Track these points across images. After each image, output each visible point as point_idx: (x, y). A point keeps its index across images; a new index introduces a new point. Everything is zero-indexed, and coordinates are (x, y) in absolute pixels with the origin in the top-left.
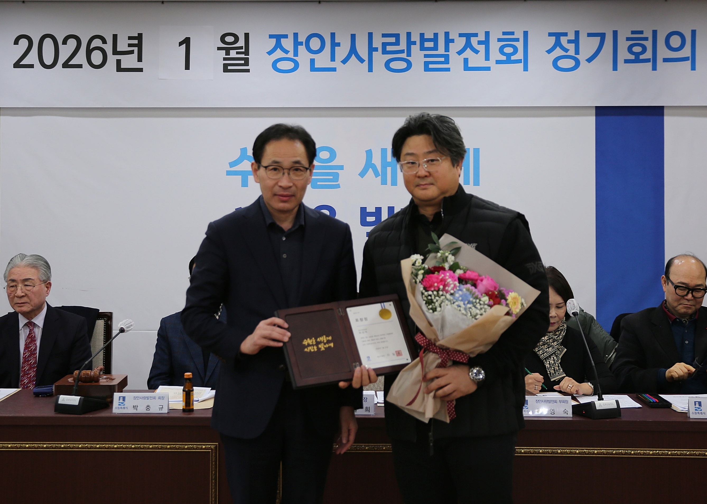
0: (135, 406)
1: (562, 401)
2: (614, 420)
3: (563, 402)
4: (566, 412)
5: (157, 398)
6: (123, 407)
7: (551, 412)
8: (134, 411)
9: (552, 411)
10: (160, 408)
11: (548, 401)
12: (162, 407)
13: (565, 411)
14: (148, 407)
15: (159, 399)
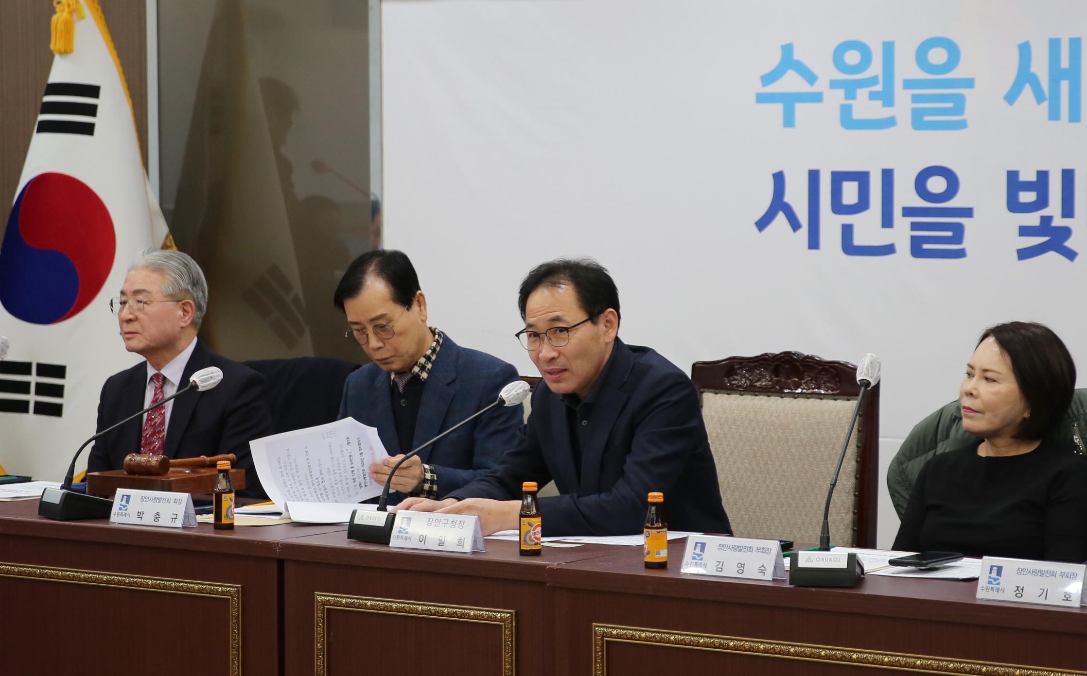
0: (140, 513)
1: (761, 550)
2: (848, 591)
3: (763, 552)
4: (762, 570)
5: (172, 501)
6: (124, 513)
7: (739, 569)
8: (137, 521)
9: (741, 567)
10: (173, 518)
11: (738, 547)
12: (175, 517)
13: (762, 568)
14: (157, 516)
15: (175, 502)
